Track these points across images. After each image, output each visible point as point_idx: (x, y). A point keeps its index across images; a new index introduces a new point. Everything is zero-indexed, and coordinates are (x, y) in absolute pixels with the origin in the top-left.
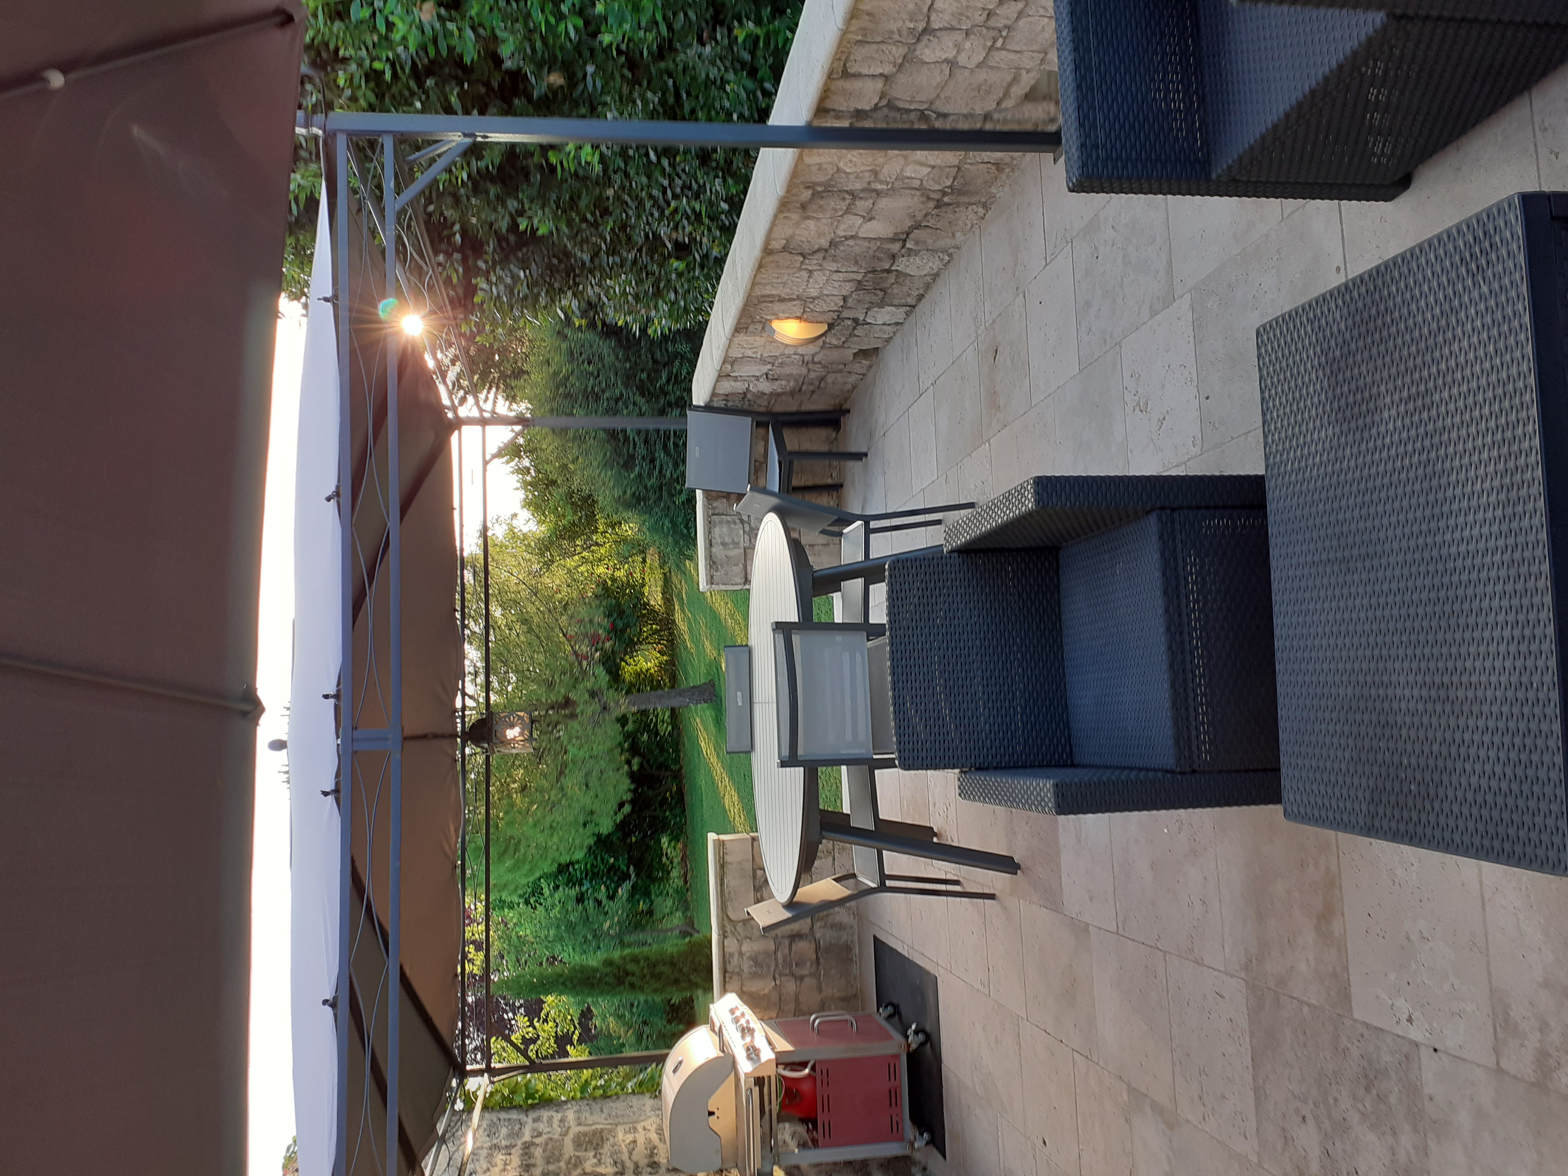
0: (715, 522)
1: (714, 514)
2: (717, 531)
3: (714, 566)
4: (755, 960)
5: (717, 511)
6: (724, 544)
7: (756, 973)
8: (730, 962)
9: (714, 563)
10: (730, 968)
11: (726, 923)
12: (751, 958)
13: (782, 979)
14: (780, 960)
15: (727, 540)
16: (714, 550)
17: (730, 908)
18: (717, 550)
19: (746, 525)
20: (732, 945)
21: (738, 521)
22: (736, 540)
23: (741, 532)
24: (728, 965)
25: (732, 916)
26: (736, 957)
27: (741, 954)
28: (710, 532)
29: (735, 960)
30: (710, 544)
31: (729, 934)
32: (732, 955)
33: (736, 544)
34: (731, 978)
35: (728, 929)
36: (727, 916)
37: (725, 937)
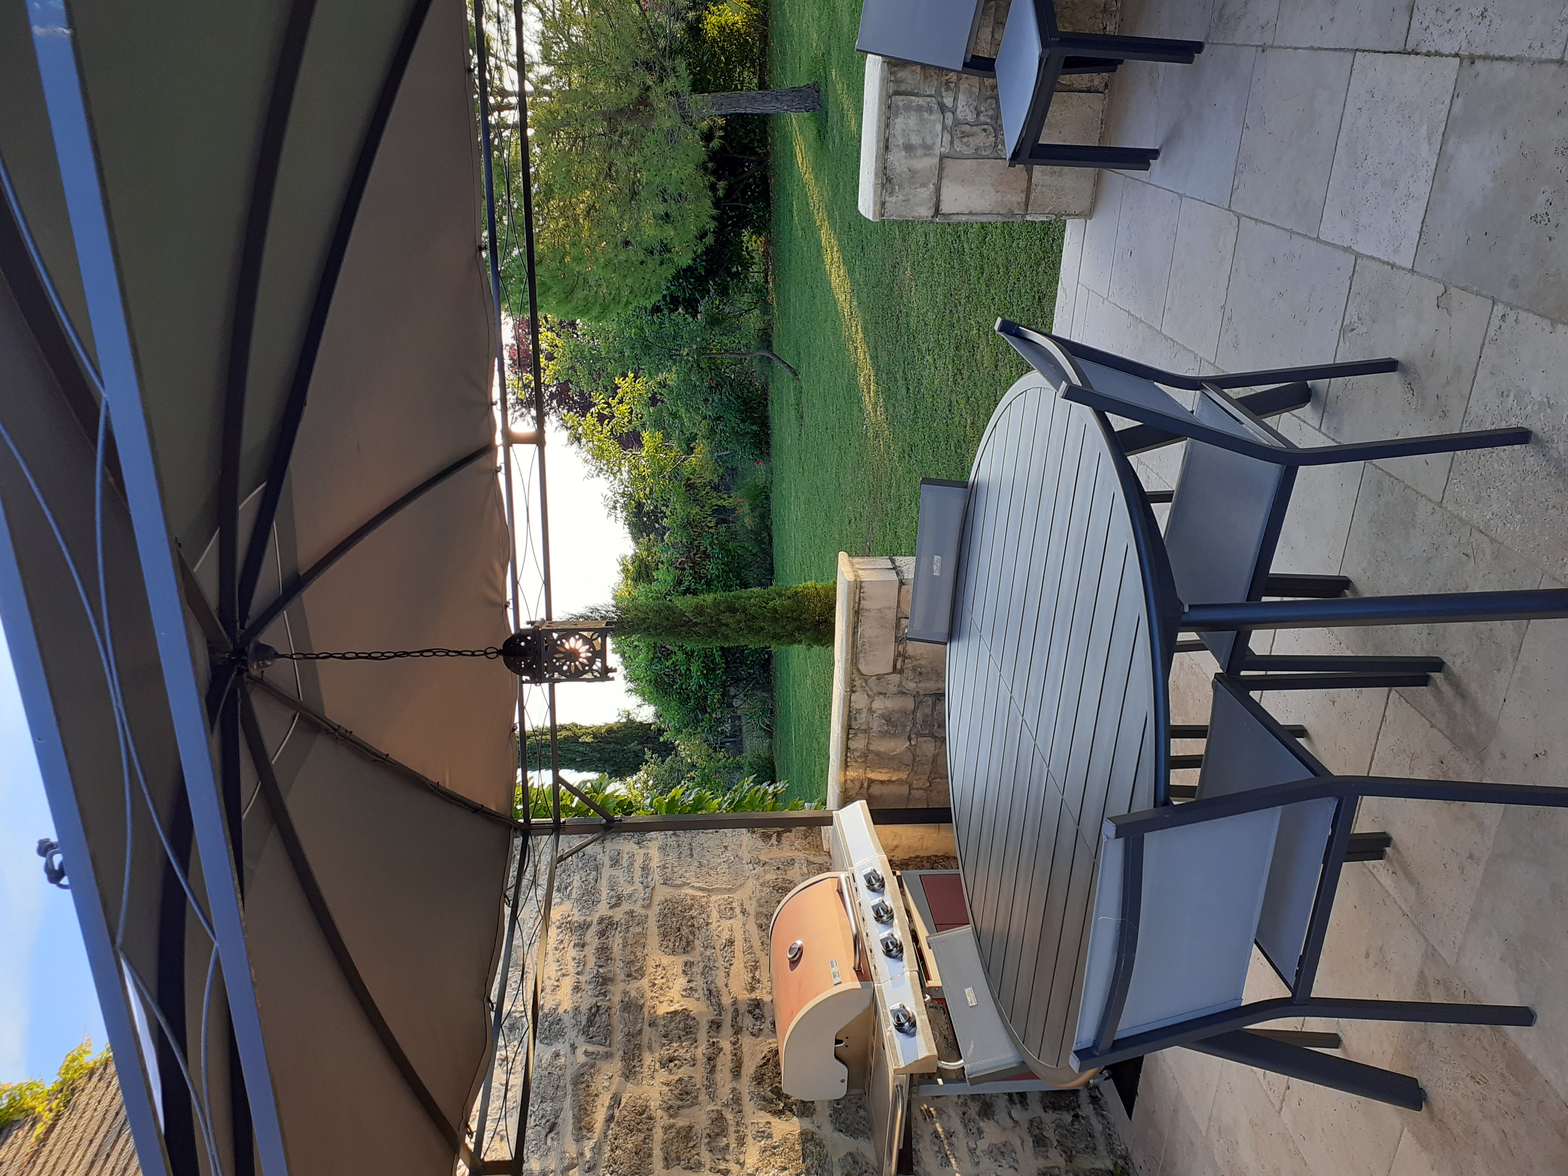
0: (897, 107)
1: (897, 93)
2: (899, 122)
3: (888, 186)
4: (888, 718)
5: (903, 88)
6: (909, 148)
7: (887, 732)
8: (856, 720)
9: (889, 180)
10: (855, 725)
11: (856, 675)
12: (882, 716)
13: (920, 739)
14: (919, 721)
15: (915, 140)
16: (890, 157)
17: (862, 660)
18: (897, 157)
19: (949, 115)
20: (860, 700)
21: (936, 107)
22: (929, 142)
23: (939, 127)
24: (853, 723)
25: (864, 669)
26: (864, 715)
27: (871, 711)
28: (887, 126)
29: (863, 717)
30: (885, 146)
31: (858, 688)
32: (859, 711)
33: (927, 148)
34: (855, 734)
35: (858, 683)
36: (858, 670)
37: (853, 692)
